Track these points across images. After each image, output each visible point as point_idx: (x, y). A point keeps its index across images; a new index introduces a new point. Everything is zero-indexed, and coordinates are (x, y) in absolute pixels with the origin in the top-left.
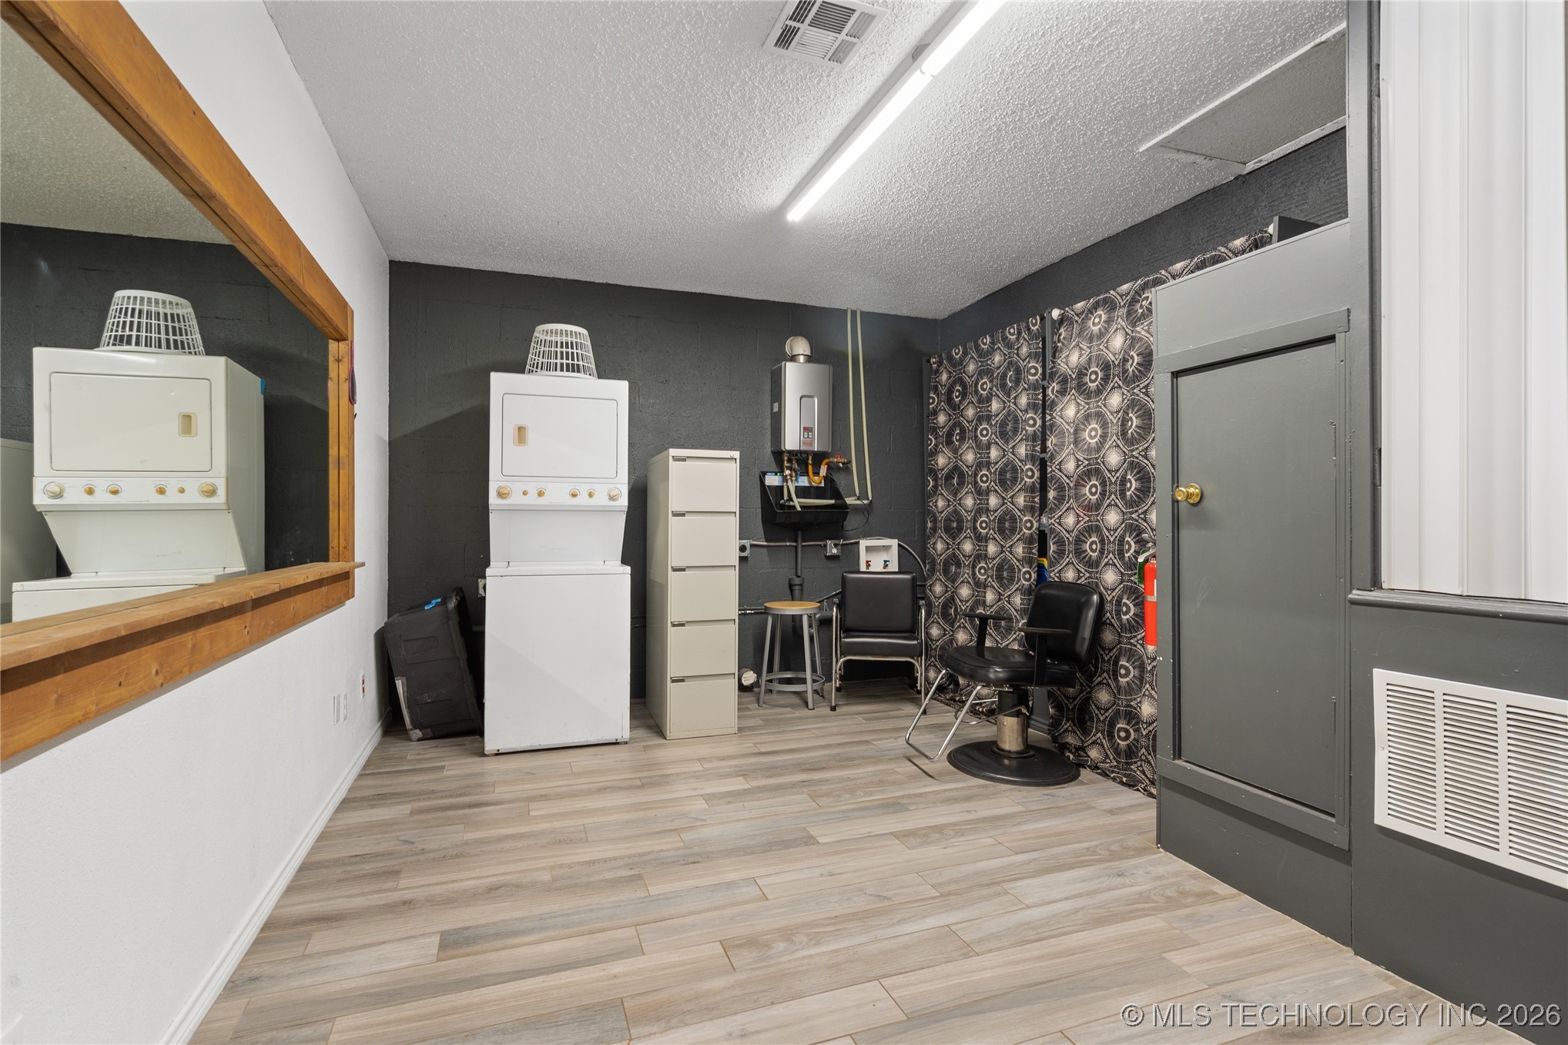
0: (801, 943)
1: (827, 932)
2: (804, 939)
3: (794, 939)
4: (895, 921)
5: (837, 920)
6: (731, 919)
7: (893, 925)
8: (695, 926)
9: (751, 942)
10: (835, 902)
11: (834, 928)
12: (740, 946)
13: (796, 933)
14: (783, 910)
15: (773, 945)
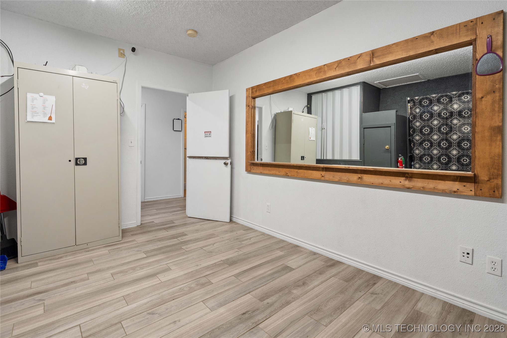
0: (186, 288)
1: (177, 293)
2: (185, 289)
3: (189, 288)
4: (150, 303)
5: (173, 298)
6: (213, 291)
7: (150, 301)
8: (224, 286)
9: (203, 285)
10: (174, 306)
11: (174, 295)
12: (206, 283)
13: (188, 290)
14: (195, 298)
15: (196, 285)
